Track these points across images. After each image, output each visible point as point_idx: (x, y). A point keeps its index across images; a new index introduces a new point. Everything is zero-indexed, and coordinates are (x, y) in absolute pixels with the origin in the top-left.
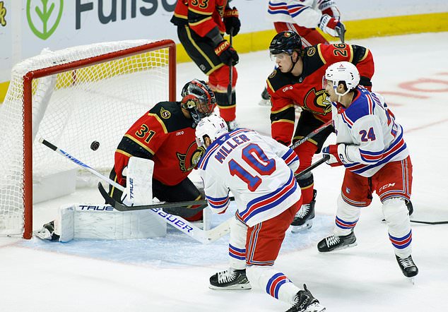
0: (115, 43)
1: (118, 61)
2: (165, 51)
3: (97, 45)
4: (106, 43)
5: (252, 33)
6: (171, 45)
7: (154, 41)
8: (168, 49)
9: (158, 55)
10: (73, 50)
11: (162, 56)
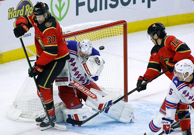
0: (96, 22)
1: (97, 31)
2: (121, 26)
3: (86, 24)
4: (90, 22)
5: (168, 17)
6: (125, 23)
7: (115, 21)
8: (123, 25)
9: (117, 28)
10: (73, 26)
11: (120, 29)
